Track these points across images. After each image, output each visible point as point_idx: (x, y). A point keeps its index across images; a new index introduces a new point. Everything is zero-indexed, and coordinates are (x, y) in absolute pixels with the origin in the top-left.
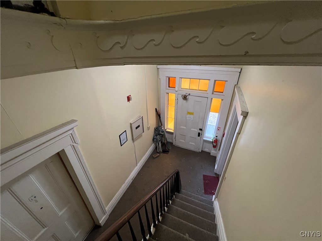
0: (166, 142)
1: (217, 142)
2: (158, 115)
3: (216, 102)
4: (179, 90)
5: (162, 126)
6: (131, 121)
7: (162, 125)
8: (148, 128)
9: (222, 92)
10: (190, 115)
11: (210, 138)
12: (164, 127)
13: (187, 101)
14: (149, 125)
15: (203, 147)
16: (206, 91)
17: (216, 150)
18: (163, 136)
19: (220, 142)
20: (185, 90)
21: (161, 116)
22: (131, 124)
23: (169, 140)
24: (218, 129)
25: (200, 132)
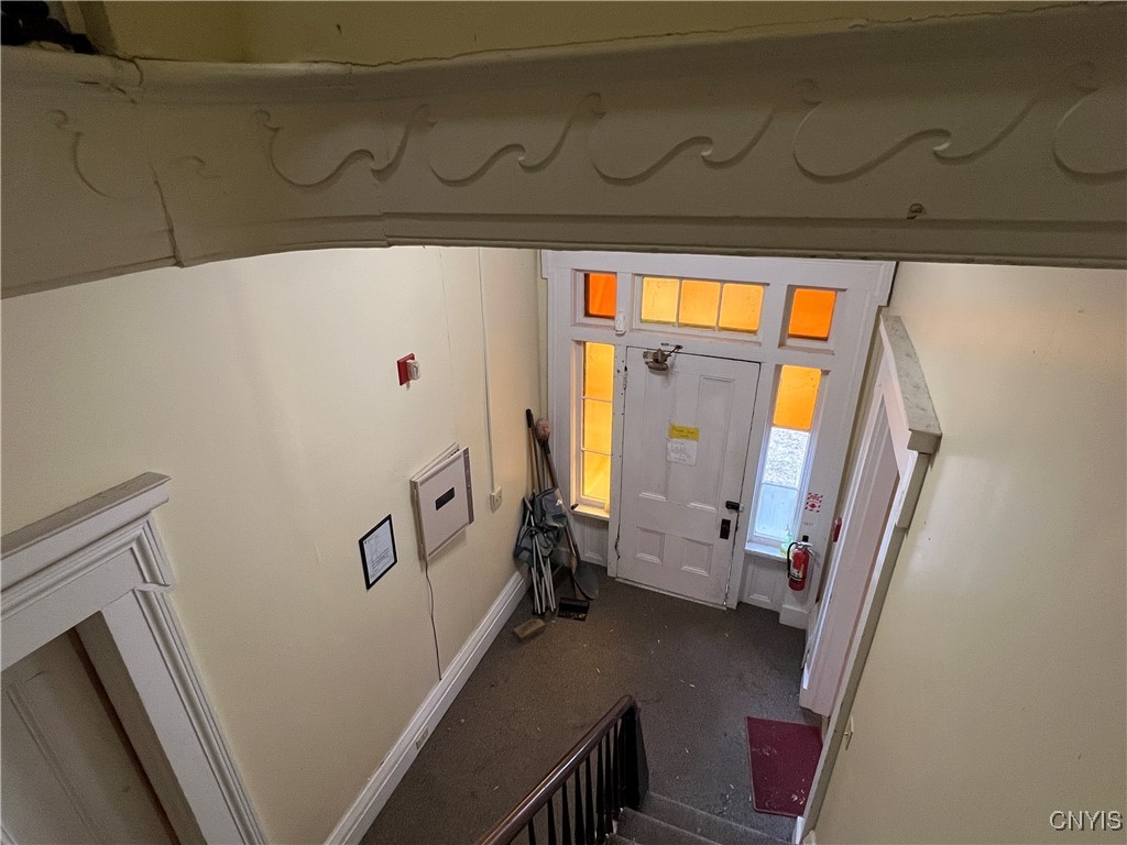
0: (574, 563)
1: (806, 562)
2: (540, 441)
3: (798, 382)
4: (632, 330)
5: (557, 492)
6: (416, 473)
7: (554, 485)
8: (494, 503)
9: (825, 339)
10: (682, 440)
11: (777, 545)
12: (567, 498)
13: (667, 375)
14: (497, 490)
15: (747, 590)
16: (754, 332)
17: (803, 602)
18: (560, 535)
19: (822, 561)
20: (656, 327)
21: (553, 444)
22: (414, 485)
23: (588, 555)
24: (812, 502)
25: (730, 516)
